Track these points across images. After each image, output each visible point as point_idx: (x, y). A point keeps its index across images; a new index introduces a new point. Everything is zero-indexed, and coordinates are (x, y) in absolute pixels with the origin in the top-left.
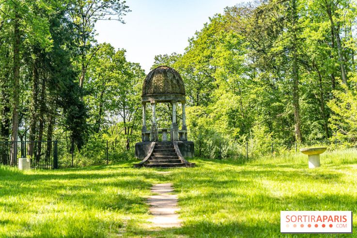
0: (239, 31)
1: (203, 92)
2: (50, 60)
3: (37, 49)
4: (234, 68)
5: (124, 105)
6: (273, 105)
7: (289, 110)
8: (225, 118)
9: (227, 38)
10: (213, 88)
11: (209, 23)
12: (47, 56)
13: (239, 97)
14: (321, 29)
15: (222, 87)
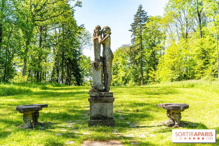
0: (126, 52)
1: (115, 71)
2: (72, 62)
3: (69, 59)
4: (124, 64)
5: (90, 75)
6: (136, 75)
7: (140, 76)
8: (121, 78)
9: (122, 55)
10: (118, 69)
11: (118, 49)
12: (71, 61)
13: (125, 73)
14: (150, 52)
15: (120, 69)
